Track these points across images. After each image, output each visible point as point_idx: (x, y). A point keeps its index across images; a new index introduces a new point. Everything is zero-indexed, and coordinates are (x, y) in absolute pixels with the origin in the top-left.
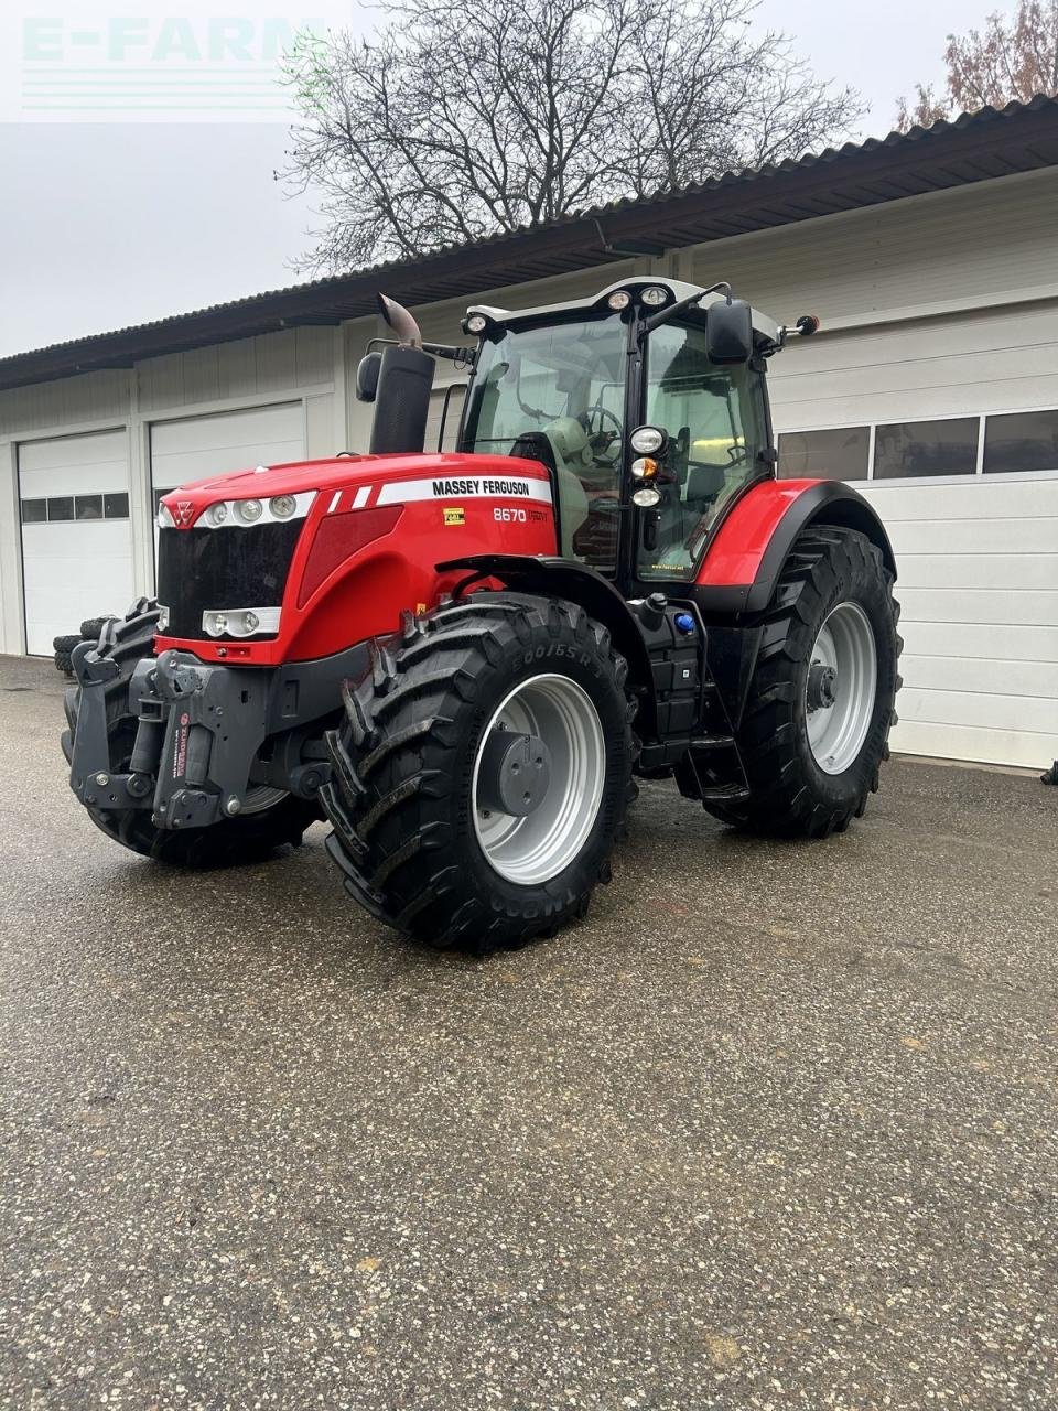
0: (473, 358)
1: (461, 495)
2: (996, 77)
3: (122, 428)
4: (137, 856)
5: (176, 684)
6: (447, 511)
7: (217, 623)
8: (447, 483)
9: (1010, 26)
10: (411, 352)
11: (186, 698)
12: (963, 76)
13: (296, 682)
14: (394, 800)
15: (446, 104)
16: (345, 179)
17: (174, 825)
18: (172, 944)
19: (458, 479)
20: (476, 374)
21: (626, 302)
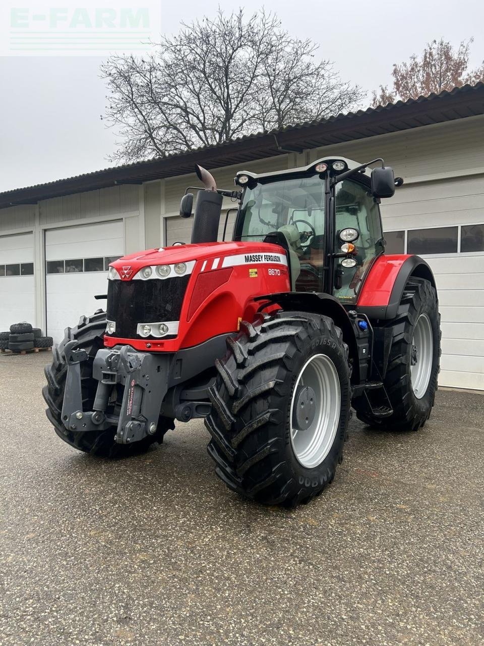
0: (241, 197)
1: (256, 262)
2: (414, 82)
3: (31, 232)
4: (78, 452)
5: (130, 364)
6: (250, 270)
7: (144, 330)
8: (251, 256)
9: (420, 61)
10: (212, 193)
11: (134, 371)
12: (400, 82)
13: (181, 360)
14: (255, 426)
15: (177, 88)
16: (131, 120)
17: (127, 441)
18: (119, 506)
19: (255, 254)
20: (242, 204)
21: (325, 169)
